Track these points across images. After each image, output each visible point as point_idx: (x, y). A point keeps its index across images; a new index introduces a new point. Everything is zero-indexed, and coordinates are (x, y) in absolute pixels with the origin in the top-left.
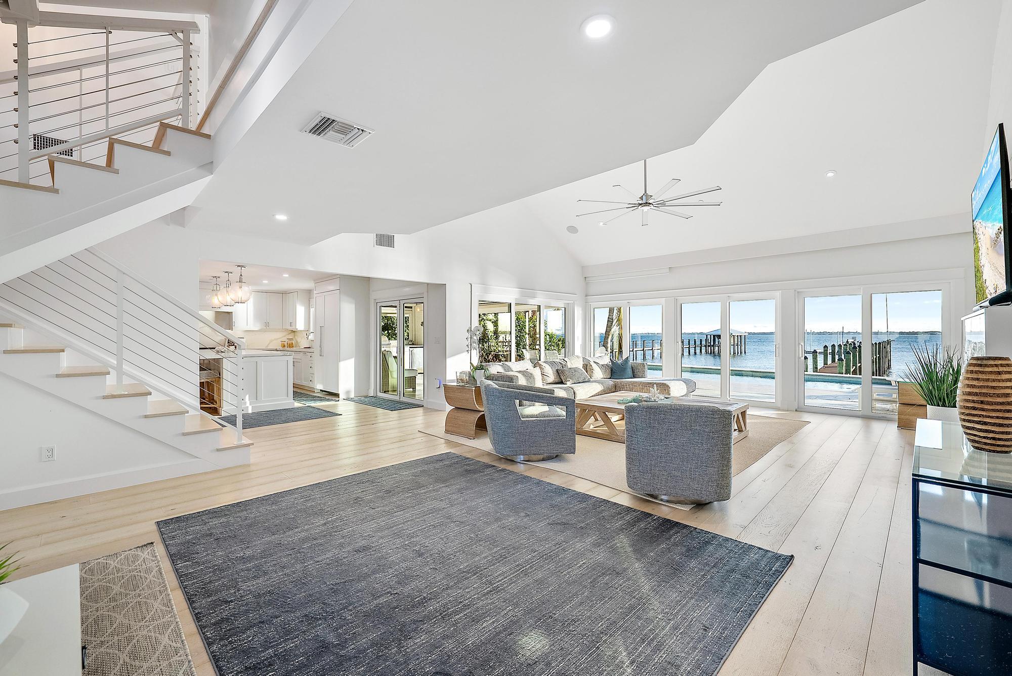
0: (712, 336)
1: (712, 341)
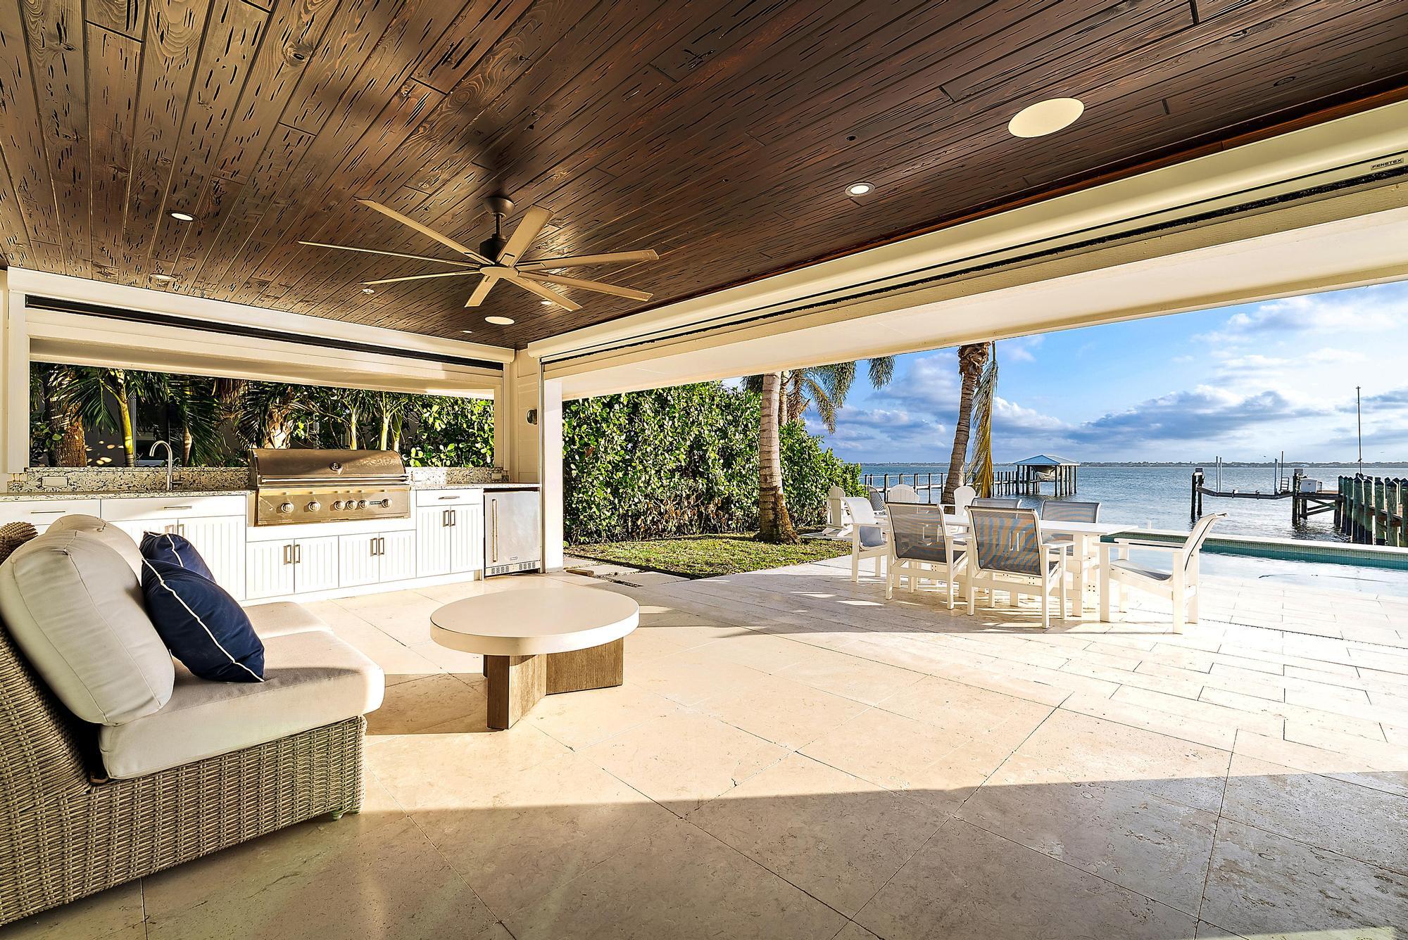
0: (1026, 467)
1: (1025, 477)
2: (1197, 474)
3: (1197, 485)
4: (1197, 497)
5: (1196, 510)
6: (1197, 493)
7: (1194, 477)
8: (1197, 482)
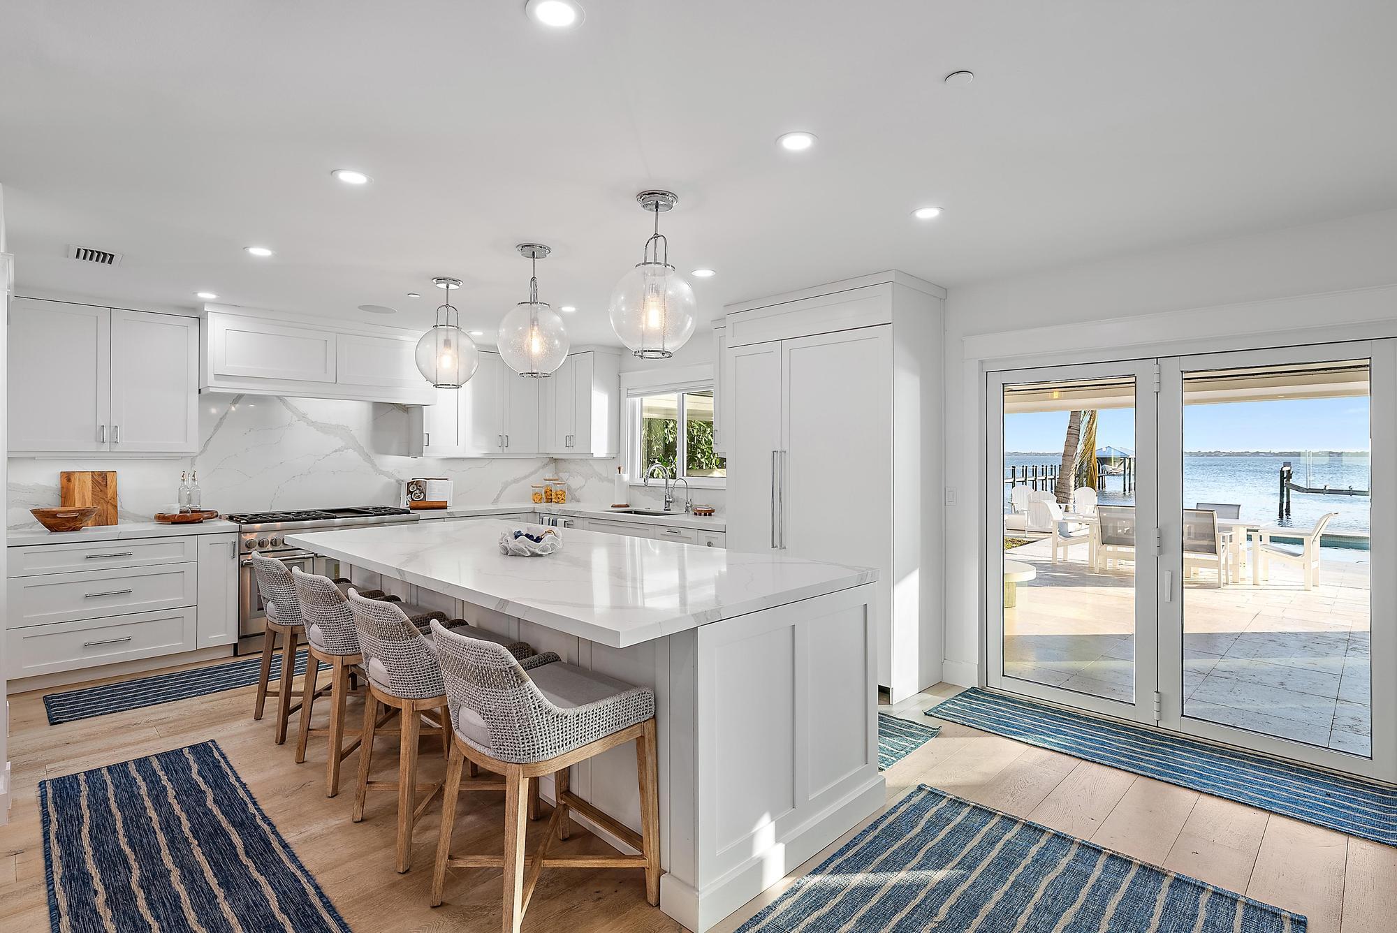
2: (1285, 469)
3: (1285, 480)
4: (1285, 493)
5: (1285, 507)
6: (1285, 489)
7: (1282, 472)
8: (1285, 477)
